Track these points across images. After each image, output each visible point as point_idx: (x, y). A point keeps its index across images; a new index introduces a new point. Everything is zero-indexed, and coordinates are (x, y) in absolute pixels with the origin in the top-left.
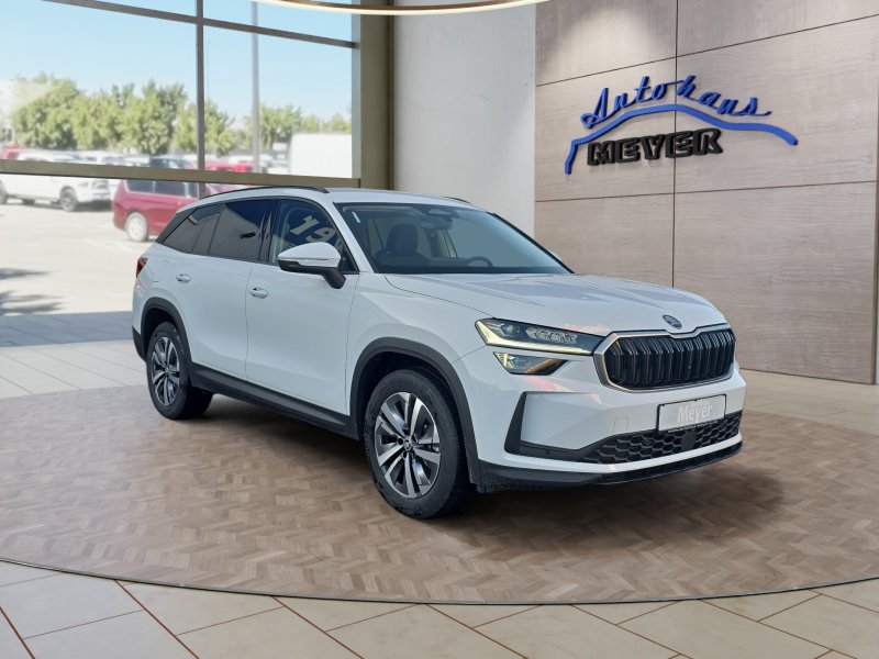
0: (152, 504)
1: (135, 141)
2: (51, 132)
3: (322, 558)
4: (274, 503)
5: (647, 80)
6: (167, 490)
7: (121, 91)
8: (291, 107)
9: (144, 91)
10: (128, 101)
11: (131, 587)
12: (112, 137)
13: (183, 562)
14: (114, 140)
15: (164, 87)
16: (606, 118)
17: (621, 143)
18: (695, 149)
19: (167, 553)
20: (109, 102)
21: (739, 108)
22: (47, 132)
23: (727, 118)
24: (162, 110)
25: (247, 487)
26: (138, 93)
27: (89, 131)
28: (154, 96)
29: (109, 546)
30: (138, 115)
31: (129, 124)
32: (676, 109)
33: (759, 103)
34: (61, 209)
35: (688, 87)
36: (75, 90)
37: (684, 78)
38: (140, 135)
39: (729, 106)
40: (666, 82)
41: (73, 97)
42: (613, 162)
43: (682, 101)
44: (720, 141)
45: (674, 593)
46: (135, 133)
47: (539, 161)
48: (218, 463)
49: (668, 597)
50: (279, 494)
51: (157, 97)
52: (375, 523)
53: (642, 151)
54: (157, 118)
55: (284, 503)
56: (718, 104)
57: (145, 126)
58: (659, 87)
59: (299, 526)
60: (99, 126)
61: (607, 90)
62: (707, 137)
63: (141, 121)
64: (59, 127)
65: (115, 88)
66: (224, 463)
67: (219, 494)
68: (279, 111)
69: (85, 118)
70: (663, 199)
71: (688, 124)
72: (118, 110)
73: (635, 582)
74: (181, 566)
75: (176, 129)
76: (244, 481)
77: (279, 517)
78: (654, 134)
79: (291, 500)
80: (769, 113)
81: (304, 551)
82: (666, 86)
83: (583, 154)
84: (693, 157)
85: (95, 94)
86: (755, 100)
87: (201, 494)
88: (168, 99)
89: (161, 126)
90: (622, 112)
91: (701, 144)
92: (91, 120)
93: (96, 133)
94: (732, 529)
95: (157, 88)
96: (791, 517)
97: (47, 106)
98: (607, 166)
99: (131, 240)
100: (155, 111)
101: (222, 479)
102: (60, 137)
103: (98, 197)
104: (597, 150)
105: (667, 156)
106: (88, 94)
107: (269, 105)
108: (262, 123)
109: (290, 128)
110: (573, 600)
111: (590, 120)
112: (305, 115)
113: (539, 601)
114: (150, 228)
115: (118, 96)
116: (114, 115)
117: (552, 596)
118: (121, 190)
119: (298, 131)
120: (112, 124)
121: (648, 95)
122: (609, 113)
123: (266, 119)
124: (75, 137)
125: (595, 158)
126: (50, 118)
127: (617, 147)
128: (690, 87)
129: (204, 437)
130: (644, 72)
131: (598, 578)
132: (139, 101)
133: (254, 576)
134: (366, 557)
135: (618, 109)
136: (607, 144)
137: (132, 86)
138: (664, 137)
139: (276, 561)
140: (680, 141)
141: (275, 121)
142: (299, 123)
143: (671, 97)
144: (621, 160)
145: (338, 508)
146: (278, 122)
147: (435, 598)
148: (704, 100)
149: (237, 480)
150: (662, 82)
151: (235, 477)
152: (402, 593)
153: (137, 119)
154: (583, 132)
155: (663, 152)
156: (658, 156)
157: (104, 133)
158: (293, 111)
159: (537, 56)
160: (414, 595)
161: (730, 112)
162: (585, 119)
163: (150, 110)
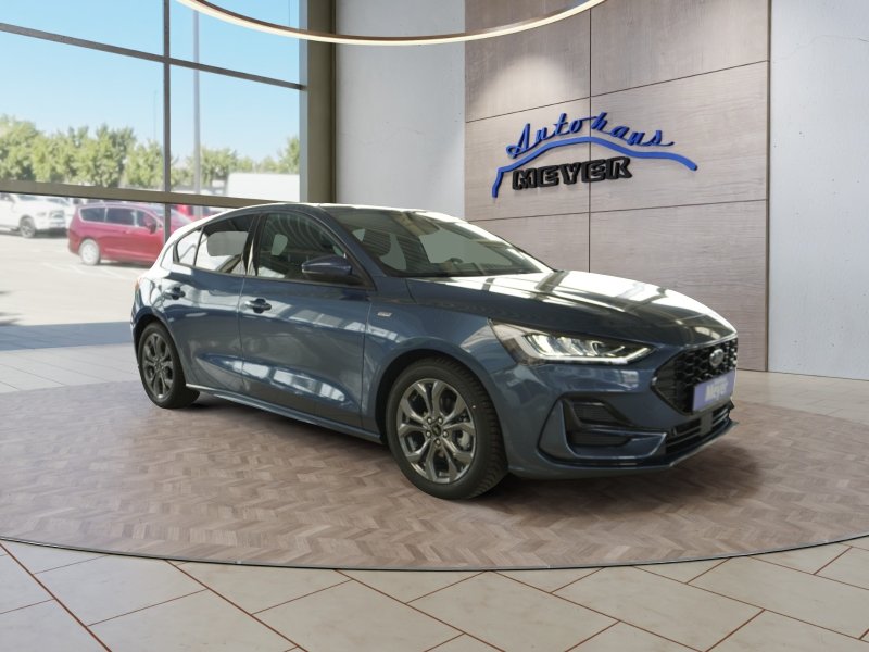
0: (178, 485)
1: (89, 177)
2: (12, 168)
3: (370, 531)
4: (298, 480)
5: (564, 116)
6: (187, 472)
7: (76, 133)
8: (228, 150)
9: (97, 134)
10: (83, 141)
11: (185, 566)
12: (68, 173)
13: (230, 539)
14: (70, 176)
15: (116, 131)
16: (528, 149)
17: (542, 170)
18: (608, 175)
19: (211, 531)
20: (66, 143)
21: (645, 140)
22: (9, 167)
23: (634, 148)
24: (113, 150)
25: (265, 467)
26: (92, 135)
27: (47, 167)
28: (107, 138)
29: (148, 527)
30: (92, 154)
31: (83, 161)
32: (589, 141)
33: (663, 134)
34: (21, 235)
35: (600, 123)
36: (34, 131)
37: (598, 114)
38: (94, 172)
39: (637, 138)
40: (581, 118)
41: (33, 137)
42: (535, 186)
43: (596, 134)
44: (630, 168)
45: (721, 551)
46: (88, 170)
47: (468, 186)
48: (227, 446)
49: (718, 555)
50: (298, 472)
51: (110, 138)
52: (404, 496)
53: (561, 177)
54: (109, 157)
55: (307, 480)
56: (628, 136)
57: (98, 163)
58: (576, 122)
59: (331, 500)
60: (57, 162)
61: (529, 125)
62: (618, 164)
63: (94, 160)
64: (19, 163)
65: (71, 130)
66: (233, 446)
67: (239, 474)
68: (217, 153)
69: (43, 156)
70: (580, 217)
71: (601, 154)
72: (74, 150)
73: (680, 542)
74: (230, 544)
75: (126, 167)
76: (259, 462)
77: (309, 493)
78: (572, 162)
79: (312, 478)
80: (672, 143)
81: (348, 525)
82: (581, 121)
83: (508, 180)
84: (606, 181)
85: (53, 135)
86: (660, 133)
87: (222, 474)
88: (119, 140)
89: (113, 164)
90: (543, 144)
91: (612, 170)
92: (50, 158)
93: (54, 169)
94: (734, 492)
95: (109, 130)
96: (779, 480)
97: (8, 144)
98: (529, 189)
99: (84, 263)
100: (107, 151)
101: (237, 460)
102: (20, 171)
103: (55, 226)
104: (521, 176)
105: (583, 181)
106: (46, 135)
107: (209, 148)
108: (202, 162)
109: (227, 167)
110: (632, 561)
111: (514, 151)
112: (241, 157)
113: (601, 563)
114: (102, 253)
115: (74, 137)
116: (70, 153)
117: (610, 558)
118: (75, 220)
119: (235, 170)
120: (69, 161)
121: (565, 130)
122: (531, 145)
123: (206, 160)
124: (34, 172)
125: (519, 182)
126: (11, 155)
127: (539, 173)
128: (603, 123)
129: (203, 424)
130: (563, 109)
131: (643, 539)
132: (93, 142)
133: (308, 550)
134: (411, 528)
135: (540, 141)
136: (529, 171)
137: (87, 129)
138: (580, 164)
139: (324, 535)
140: (594, 168)
141: (214, 161)
142: (235, 164)
143: (586, 131)
144: (542, 185)
145: (361, 483)
146: (217, 163)
147: (499, 565)
148: (615, 132)
149: (253, 461)
150: (578, 118)
151: (249, 458)
152: (465, 561)
153: (91, 157)
154: (508, 161)
155: (579, 177)
156: (575, 181)
157: (60, 169)
158: (230, 153)
159: (466, 96)
160: (477, 562)
161: (639, 142)
162: (510, 150)
163: (103, 150)
